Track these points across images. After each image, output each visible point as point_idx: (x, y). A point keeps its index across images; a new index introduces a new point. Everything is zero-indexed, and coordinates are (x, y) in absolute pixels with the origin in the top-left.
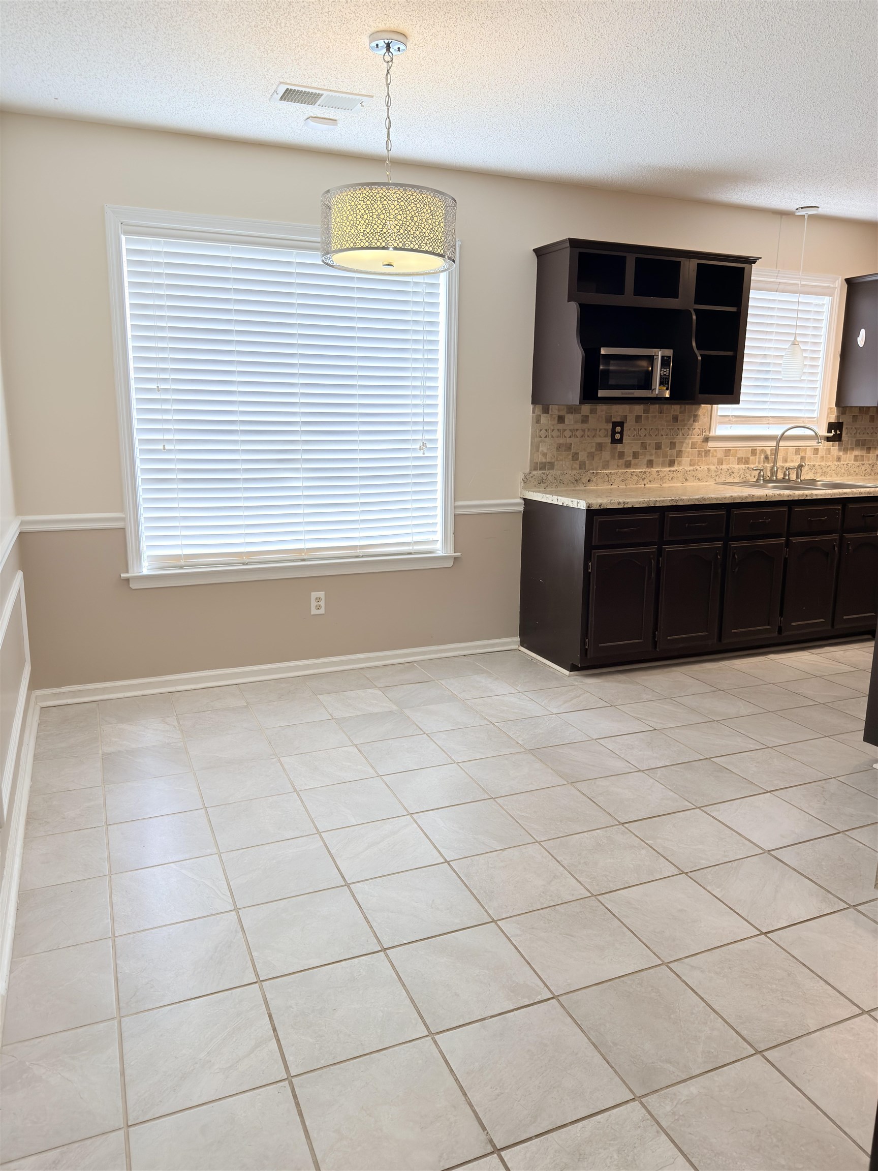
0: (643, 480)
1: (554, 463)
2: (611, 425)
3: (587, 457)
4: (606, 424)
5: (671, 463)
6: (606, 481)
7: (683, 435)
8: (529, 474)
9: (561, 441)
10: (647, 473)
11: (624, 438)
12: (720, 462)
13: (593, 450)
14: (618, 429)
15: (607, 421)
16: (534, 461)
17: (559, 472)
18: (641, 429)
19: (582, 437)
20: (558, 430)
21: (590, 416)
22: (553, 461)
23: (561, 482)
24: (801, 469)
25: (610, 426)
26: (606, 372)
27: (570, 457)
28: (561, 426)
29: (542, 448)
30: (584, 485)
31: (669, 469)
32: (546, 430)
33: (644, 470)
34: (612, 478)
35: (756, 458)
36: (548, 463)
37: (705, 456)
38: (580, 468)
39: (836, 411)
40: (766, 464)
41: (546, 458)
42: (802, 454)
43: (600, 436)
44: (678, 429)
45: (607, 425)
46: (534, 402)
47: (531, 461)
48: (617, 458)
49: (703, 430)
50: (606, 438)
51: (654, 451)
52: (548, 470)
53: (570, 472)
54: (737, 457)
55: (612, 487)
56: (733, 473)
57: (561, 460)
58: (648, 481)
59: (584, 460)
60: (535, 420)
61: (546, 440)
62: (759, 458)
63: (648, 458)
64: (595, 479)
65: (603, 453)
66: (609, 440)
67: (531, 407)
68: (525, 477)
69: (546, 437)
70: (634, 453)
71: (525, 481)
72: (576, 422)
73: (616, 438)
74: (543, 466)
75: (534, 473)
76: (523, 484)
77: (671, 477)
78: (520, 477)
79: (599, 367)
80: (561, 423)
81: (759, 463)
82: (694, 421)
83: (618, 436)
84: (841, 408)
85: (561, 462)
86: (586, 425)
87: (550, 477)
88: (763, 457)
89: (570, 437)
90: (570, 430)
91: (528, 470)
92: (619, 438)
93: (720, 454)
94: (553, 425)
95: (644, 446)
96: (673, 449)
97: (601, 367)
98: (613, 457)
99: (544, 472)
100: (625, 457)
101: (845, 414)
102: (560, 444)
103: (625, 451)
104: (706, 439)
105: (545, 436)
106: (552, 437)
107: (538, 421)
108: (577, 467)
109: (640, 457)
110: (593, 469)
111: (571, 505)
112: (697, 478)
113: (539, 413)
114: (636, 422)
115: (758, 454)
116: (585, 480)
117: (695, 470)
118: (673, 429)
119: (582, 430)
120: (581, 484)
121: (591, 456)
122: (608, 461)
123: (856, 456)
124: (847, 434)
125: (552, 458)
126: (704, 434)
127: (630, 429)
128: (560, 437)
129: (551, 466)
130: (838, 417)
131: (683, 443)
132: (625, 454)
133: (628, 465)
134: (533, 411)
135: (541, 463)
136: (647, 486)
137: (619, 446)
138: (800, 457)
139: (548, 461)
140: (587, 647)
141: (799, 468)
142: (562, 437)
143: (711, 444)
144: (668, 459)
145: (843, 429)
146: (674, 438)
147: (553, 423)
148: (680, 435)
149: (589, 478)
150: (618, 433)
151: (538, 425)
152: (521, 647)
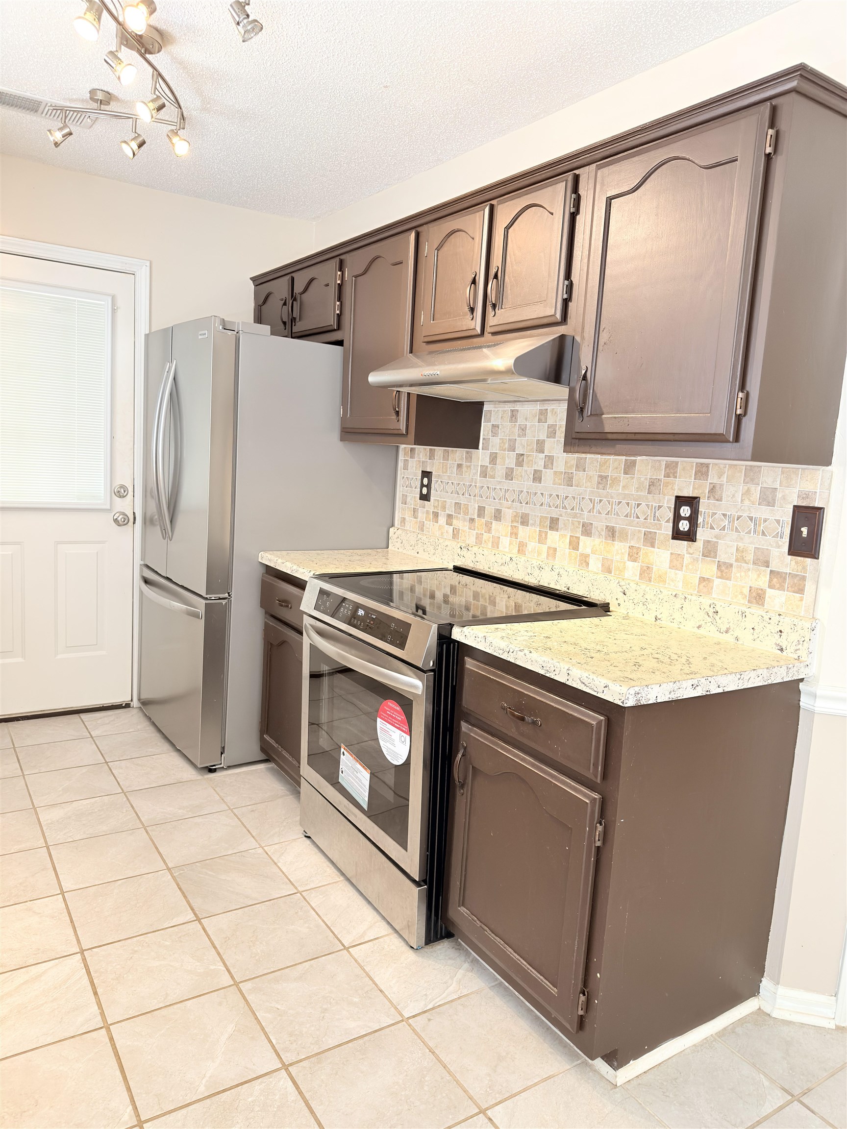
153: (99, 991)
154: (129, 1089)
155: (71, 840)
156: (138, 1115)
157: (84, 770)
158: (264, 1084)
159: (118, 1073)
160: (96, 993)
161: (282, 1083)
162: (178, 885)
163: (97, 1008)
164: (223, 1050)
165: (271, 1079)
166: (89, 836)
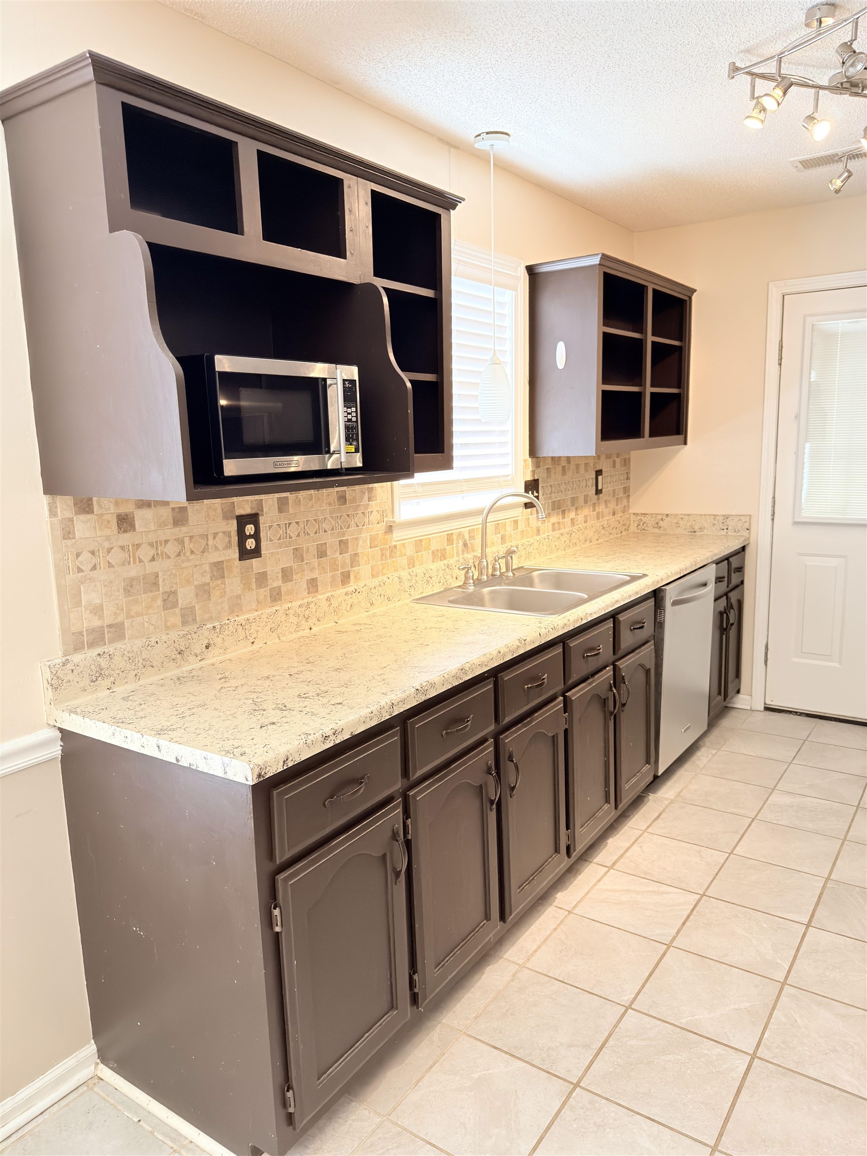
0: (307, 619)
1: (124, 623)
2: (235, 522)
3: (197, 595)
4: (224, 523)
5: (346, 578)
6: (241, 638)
7: (357, 526)
8: (64, 665)
9: (134, 571)
10: (312, 606)
11: (263, 544)
12: (411, 563)
13: (207, 579)
14: (250, 529)
15: (226, 517)
16: (73, 629)
17: (139, 643)
18: (290, 524)
19: (179, 555)
20: (122, 548)
21: (188, 507)
22: (119, 619)
23: (148, 664)
24: (511, 557)
25: (233, 525)
26: (234, 416)
27: (159, 602)
28: (126, 538)
29: (90, 596)
30: (199, 658)
31: (345, 590)
32: (93, 553)
33: (306, 600)
34: (252, 631)
35: (453, 548)
36: (110, 626)
37: (392, 557)
38: (184, 623)
39: (530, 463)
40: (466, 555)
41: (101, 617)
42: (502, 532)
43: (217, 549)
44: (348, 515)
45: (227, 524)
46: (49, 489)
47: (64, 631)
48: (254, 586)
49: (383, 514)
50: (229, 551)
51: (315, 562)
52: (111, 641)
53: (164, 638)
54: (431, 551)
55: (255, 647)
56: (431, 578)
57: (139, 614)
58: (314, 620)
59: (191, 602)
60: (59, 533)
61: (94, 574)
62: (457, 546)
63: (309, 576)
64: (218, 641)
65: (227, 581)
66: (235, 553)
67: (44, 500)
68: (55, 675)
69: (94, 568)
70: (283, 570)
71: (56, 684)
72: (161, 525)
73: (249, 548)
74: (97, 638)
75: (77, 658)
76: (50, 693)
77: (349, 604)
78: (41, 675)
79: (216, 401)
80: (125, 531)
81: (458, 554)
82: (370, 499)
83: (250, 544)
84: (535, 459)
85: (139, 619)
86: (184, 529)
87: (117, 659)
88: (461, 544)
89: (153, 559)
90: (151, 545)
91: (60, 653)
92: (253, 547)
93: (410, 551)
94: (108, 538)
95: (298, 554)
96: (346, 553)
97: (223, 402)
98: (247, 586)
99: (99, 650)
100: (270, 581)
101: (540, 467)
102: (132, 579)
103: (269, 570)
104: (390, 529)
105: (91, 566)
106: (110, 565)
107: (68, 534)
108: (177, 620)
109: (294, 577)
110: (211, 619)
111: (203, 768)
112: (386, 598)
113: (68, 514)
114: (280, 510)
115: (455, 541)
116: (198, 648)
117: (382, 584)
118: (341, 516)
119: (177, 540)
120: (192, 658)
121: (204, 591)
122: (238, 597)
123: (553, 524)
124: (543, 495)
125: (115, 614)
126: (385, 519)
127: (270, 527)
128: (129, 563)
129: (118, 631)
130: (533, 472)
131: (357, 539)
132: (269, 577)
133: (276, 596)
134: (50, 510)
135: (92, 631)
136: (314, 629)
137: (254, 561)
138: (500, 535)
139: (107, 622)
140: (291, 1110)
141: (509, 555)
142: (135, 562)
143: (397, 535)
144: (339, 572)
145: (540, 488)
146: (344, 534)
147: (108, 532)
148: (353, 528)
149: (206, 641)
150: (250, 536)
151: (69, 542)
152: (101, 1066)
153: (688, 924)
154: (643, 986)
155: (776, 822)
156: (632, 1003)
157: (842, 776)
158: (725, 1052)
159: (647, 974)
160: (684, 923)
161: (739, 1062)
162: (821, 894)
163: (676, 932)
164: (723, 1012)
165: (734, 1054)
166: (792, 826)
